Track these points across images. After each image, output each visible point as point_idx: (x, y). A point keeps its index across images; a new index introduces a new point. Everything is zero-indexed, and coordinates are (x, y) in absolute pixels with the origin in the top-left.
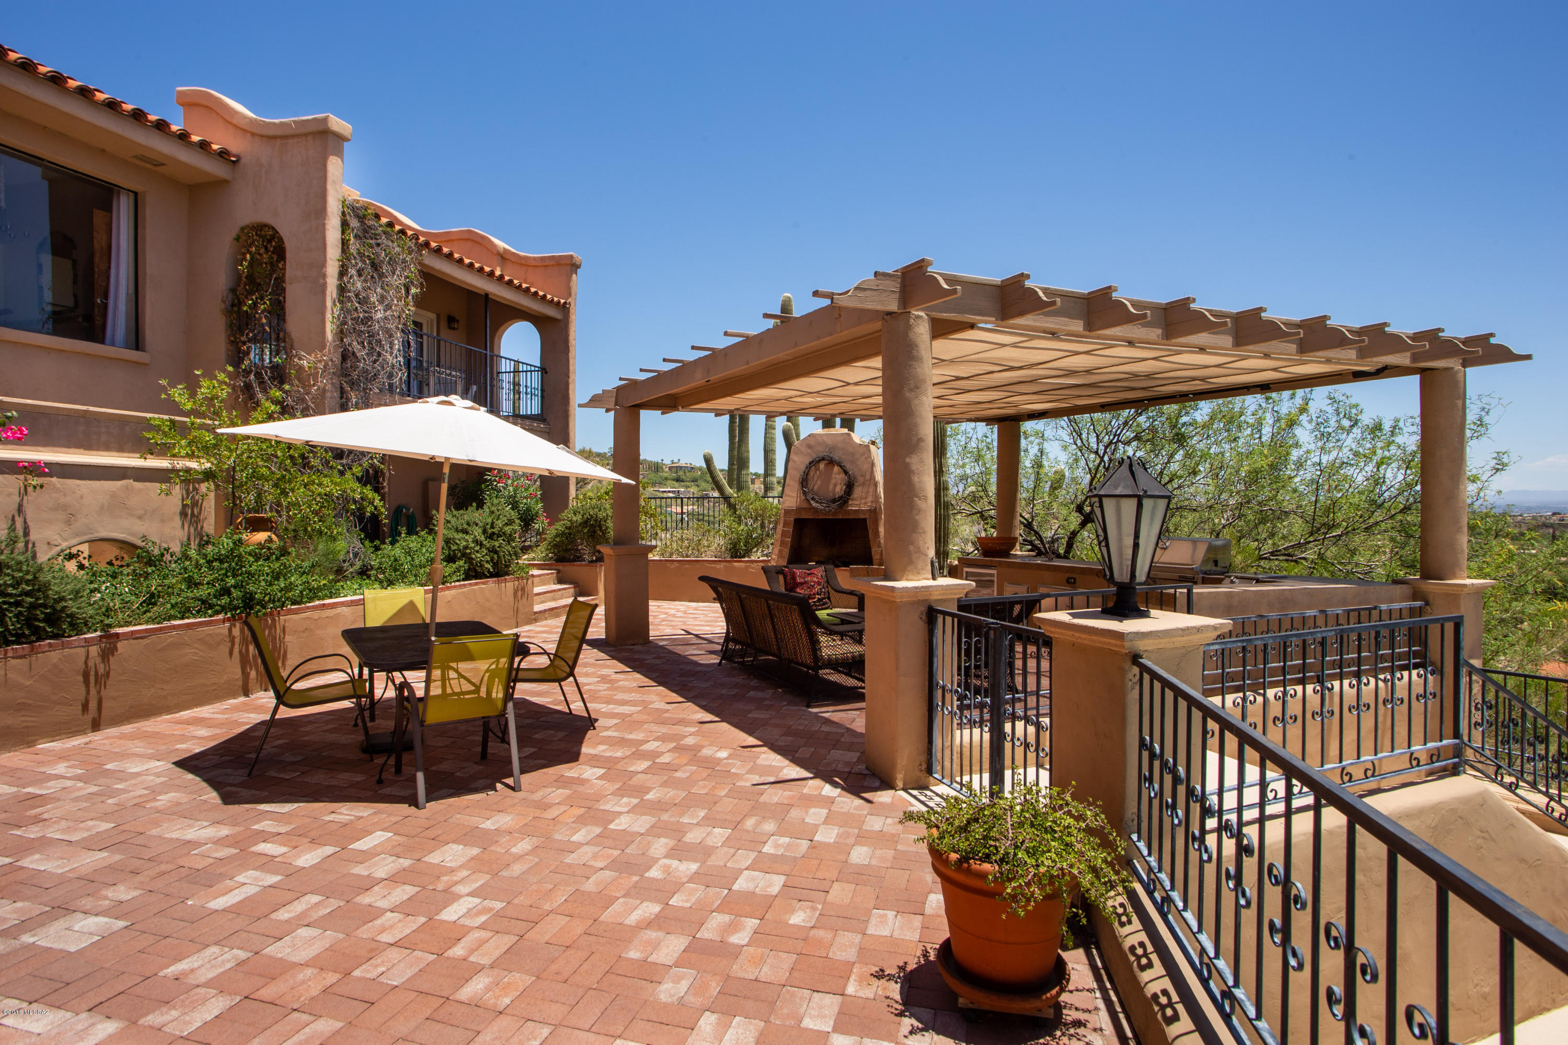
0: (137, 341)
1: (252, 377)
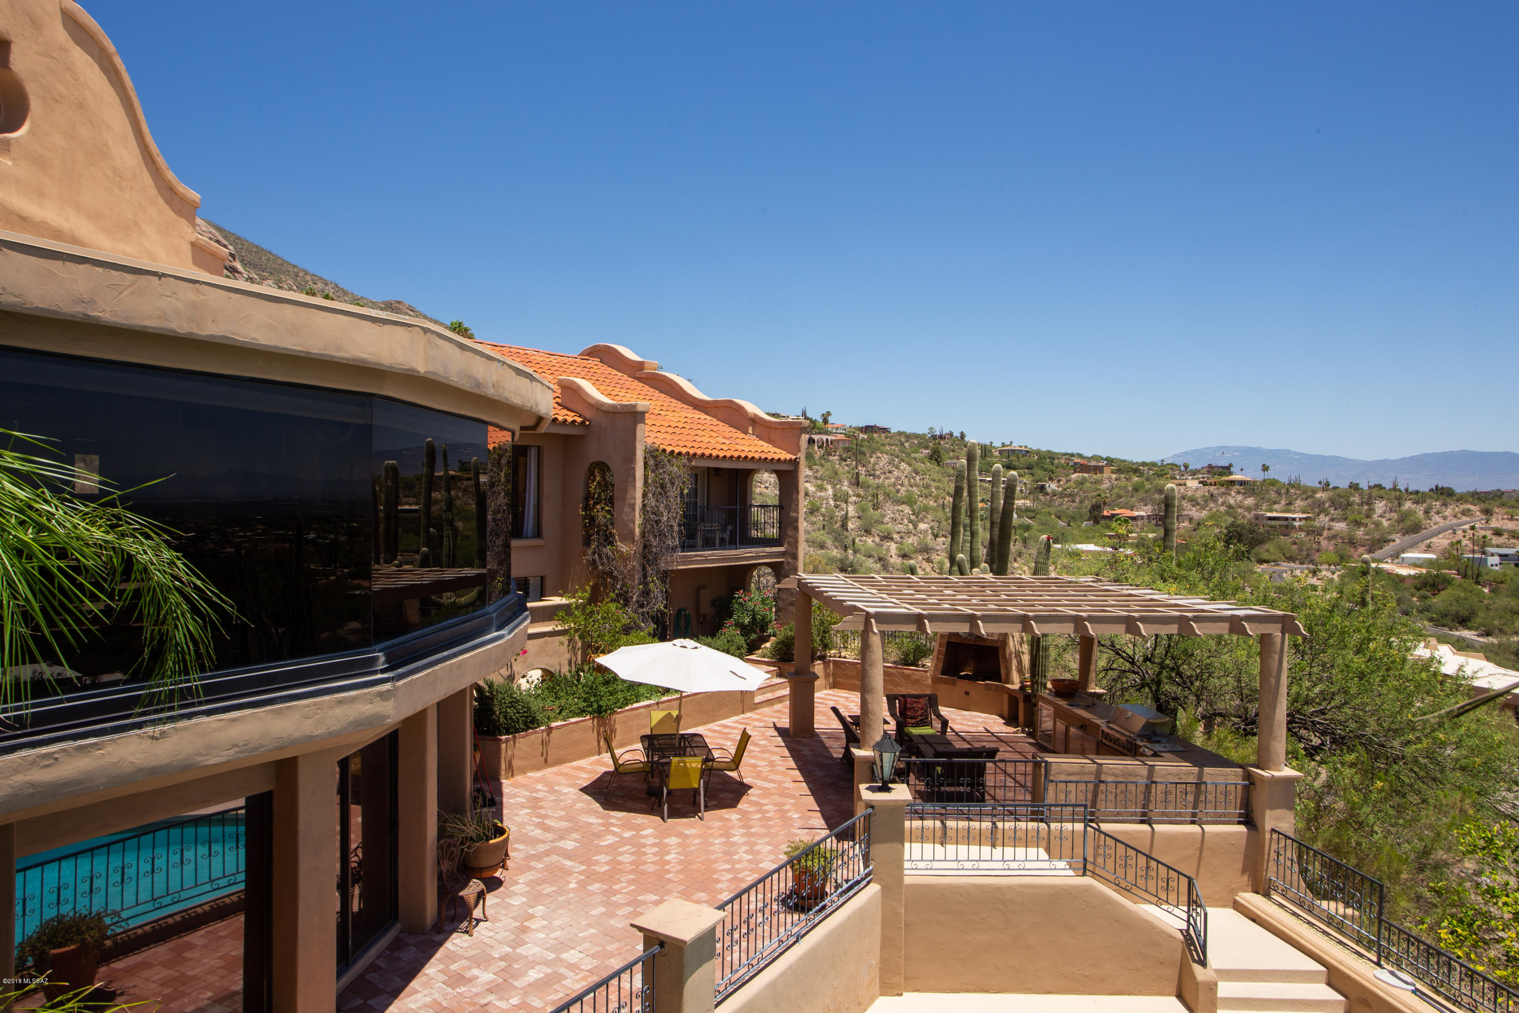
0: (538, 534)
1: (596, 556)
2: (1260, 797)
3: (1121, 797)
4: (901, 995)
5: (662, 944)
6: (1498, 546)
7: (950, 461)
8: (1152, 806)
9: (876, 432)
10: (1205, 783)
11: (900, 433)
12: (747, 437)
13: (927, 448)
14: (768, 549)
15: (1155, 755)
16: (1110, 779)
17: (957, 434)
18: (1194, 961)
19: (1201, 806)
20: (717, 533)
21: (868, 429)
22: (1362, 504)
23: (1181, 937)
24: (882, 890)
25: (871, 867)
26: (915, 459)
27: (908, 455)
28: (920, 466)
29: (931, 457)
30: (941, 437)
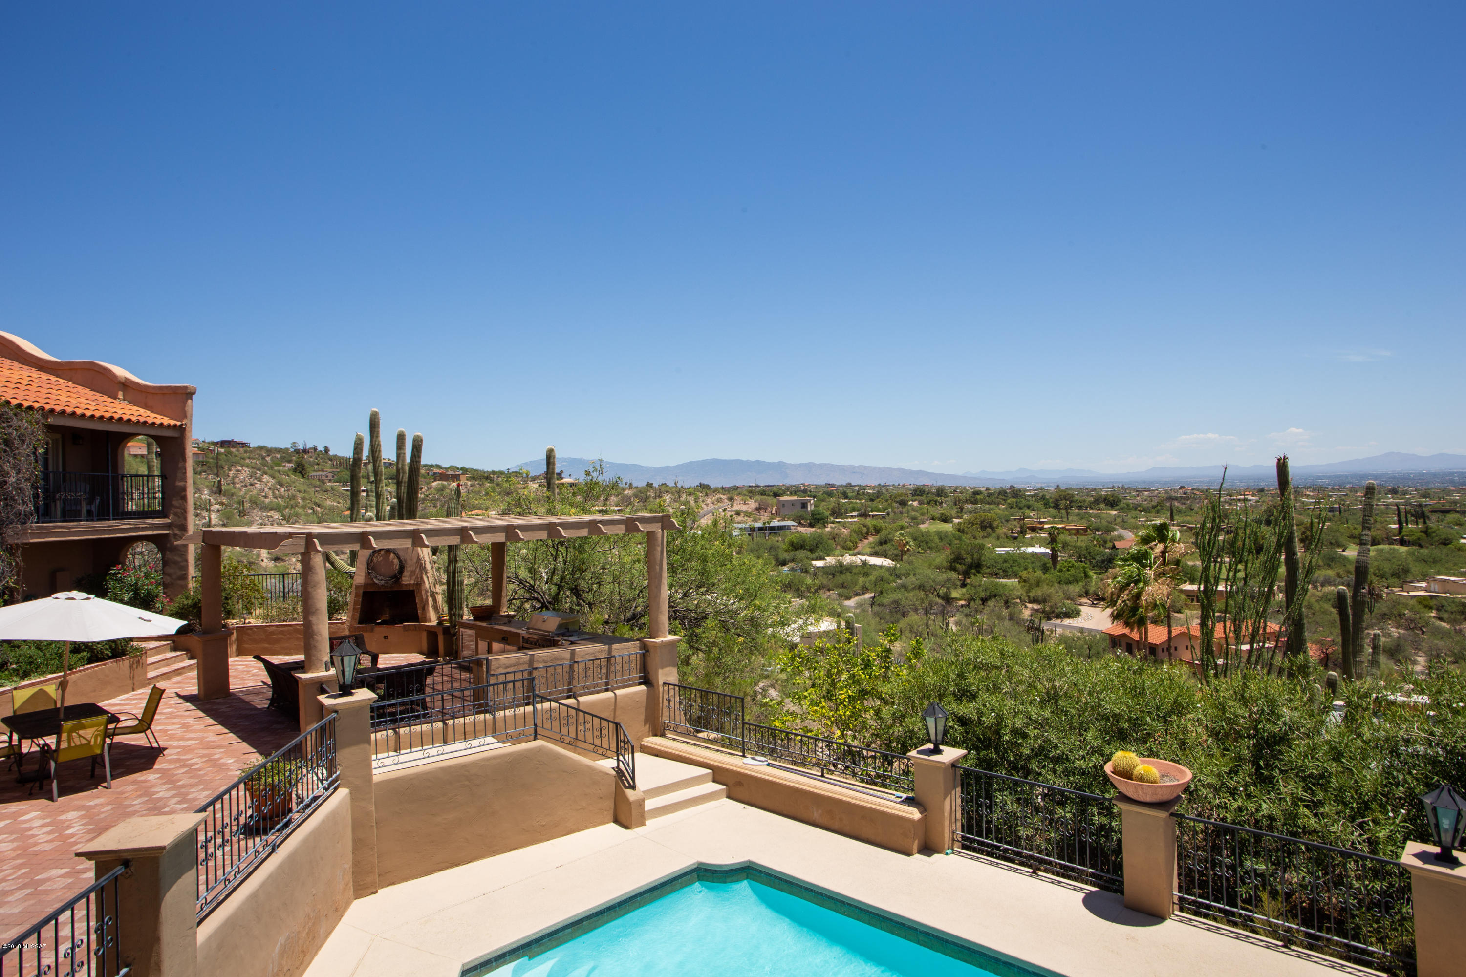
2: (654, 659)
3: (551, 679)
4: (376, 892)
5: (126, 863)
6: (739, 523)
7: (315, 474)
8: (575, 683)
9: (233, 447)
10: (614, 656)
11: (260, 448)
12: (117, 401)
13: (290, 461)
14: (149, 521)
15: (572, 643)
16: (541, 665)
17: (320, 448)
18: (626, 787)
19: (612, 675)
20: (84, 504)
21: (223, 444)
22: (655, 498)
23: (614, 773)
24: (351, 793)
25: (338, 773)
26: (279, 471)
27: (271, 468)
28: (285, 478)
29: (295, 470)
30: (305, 451)
